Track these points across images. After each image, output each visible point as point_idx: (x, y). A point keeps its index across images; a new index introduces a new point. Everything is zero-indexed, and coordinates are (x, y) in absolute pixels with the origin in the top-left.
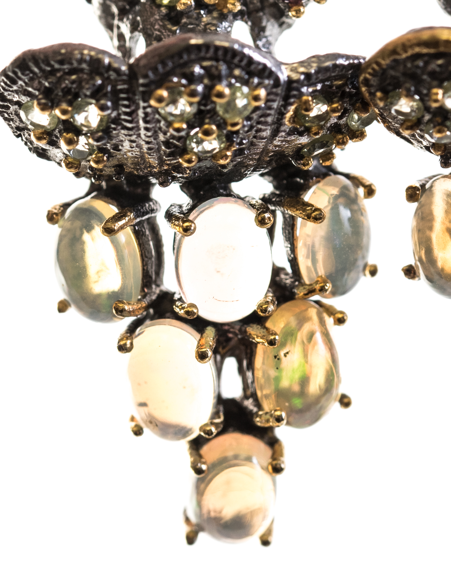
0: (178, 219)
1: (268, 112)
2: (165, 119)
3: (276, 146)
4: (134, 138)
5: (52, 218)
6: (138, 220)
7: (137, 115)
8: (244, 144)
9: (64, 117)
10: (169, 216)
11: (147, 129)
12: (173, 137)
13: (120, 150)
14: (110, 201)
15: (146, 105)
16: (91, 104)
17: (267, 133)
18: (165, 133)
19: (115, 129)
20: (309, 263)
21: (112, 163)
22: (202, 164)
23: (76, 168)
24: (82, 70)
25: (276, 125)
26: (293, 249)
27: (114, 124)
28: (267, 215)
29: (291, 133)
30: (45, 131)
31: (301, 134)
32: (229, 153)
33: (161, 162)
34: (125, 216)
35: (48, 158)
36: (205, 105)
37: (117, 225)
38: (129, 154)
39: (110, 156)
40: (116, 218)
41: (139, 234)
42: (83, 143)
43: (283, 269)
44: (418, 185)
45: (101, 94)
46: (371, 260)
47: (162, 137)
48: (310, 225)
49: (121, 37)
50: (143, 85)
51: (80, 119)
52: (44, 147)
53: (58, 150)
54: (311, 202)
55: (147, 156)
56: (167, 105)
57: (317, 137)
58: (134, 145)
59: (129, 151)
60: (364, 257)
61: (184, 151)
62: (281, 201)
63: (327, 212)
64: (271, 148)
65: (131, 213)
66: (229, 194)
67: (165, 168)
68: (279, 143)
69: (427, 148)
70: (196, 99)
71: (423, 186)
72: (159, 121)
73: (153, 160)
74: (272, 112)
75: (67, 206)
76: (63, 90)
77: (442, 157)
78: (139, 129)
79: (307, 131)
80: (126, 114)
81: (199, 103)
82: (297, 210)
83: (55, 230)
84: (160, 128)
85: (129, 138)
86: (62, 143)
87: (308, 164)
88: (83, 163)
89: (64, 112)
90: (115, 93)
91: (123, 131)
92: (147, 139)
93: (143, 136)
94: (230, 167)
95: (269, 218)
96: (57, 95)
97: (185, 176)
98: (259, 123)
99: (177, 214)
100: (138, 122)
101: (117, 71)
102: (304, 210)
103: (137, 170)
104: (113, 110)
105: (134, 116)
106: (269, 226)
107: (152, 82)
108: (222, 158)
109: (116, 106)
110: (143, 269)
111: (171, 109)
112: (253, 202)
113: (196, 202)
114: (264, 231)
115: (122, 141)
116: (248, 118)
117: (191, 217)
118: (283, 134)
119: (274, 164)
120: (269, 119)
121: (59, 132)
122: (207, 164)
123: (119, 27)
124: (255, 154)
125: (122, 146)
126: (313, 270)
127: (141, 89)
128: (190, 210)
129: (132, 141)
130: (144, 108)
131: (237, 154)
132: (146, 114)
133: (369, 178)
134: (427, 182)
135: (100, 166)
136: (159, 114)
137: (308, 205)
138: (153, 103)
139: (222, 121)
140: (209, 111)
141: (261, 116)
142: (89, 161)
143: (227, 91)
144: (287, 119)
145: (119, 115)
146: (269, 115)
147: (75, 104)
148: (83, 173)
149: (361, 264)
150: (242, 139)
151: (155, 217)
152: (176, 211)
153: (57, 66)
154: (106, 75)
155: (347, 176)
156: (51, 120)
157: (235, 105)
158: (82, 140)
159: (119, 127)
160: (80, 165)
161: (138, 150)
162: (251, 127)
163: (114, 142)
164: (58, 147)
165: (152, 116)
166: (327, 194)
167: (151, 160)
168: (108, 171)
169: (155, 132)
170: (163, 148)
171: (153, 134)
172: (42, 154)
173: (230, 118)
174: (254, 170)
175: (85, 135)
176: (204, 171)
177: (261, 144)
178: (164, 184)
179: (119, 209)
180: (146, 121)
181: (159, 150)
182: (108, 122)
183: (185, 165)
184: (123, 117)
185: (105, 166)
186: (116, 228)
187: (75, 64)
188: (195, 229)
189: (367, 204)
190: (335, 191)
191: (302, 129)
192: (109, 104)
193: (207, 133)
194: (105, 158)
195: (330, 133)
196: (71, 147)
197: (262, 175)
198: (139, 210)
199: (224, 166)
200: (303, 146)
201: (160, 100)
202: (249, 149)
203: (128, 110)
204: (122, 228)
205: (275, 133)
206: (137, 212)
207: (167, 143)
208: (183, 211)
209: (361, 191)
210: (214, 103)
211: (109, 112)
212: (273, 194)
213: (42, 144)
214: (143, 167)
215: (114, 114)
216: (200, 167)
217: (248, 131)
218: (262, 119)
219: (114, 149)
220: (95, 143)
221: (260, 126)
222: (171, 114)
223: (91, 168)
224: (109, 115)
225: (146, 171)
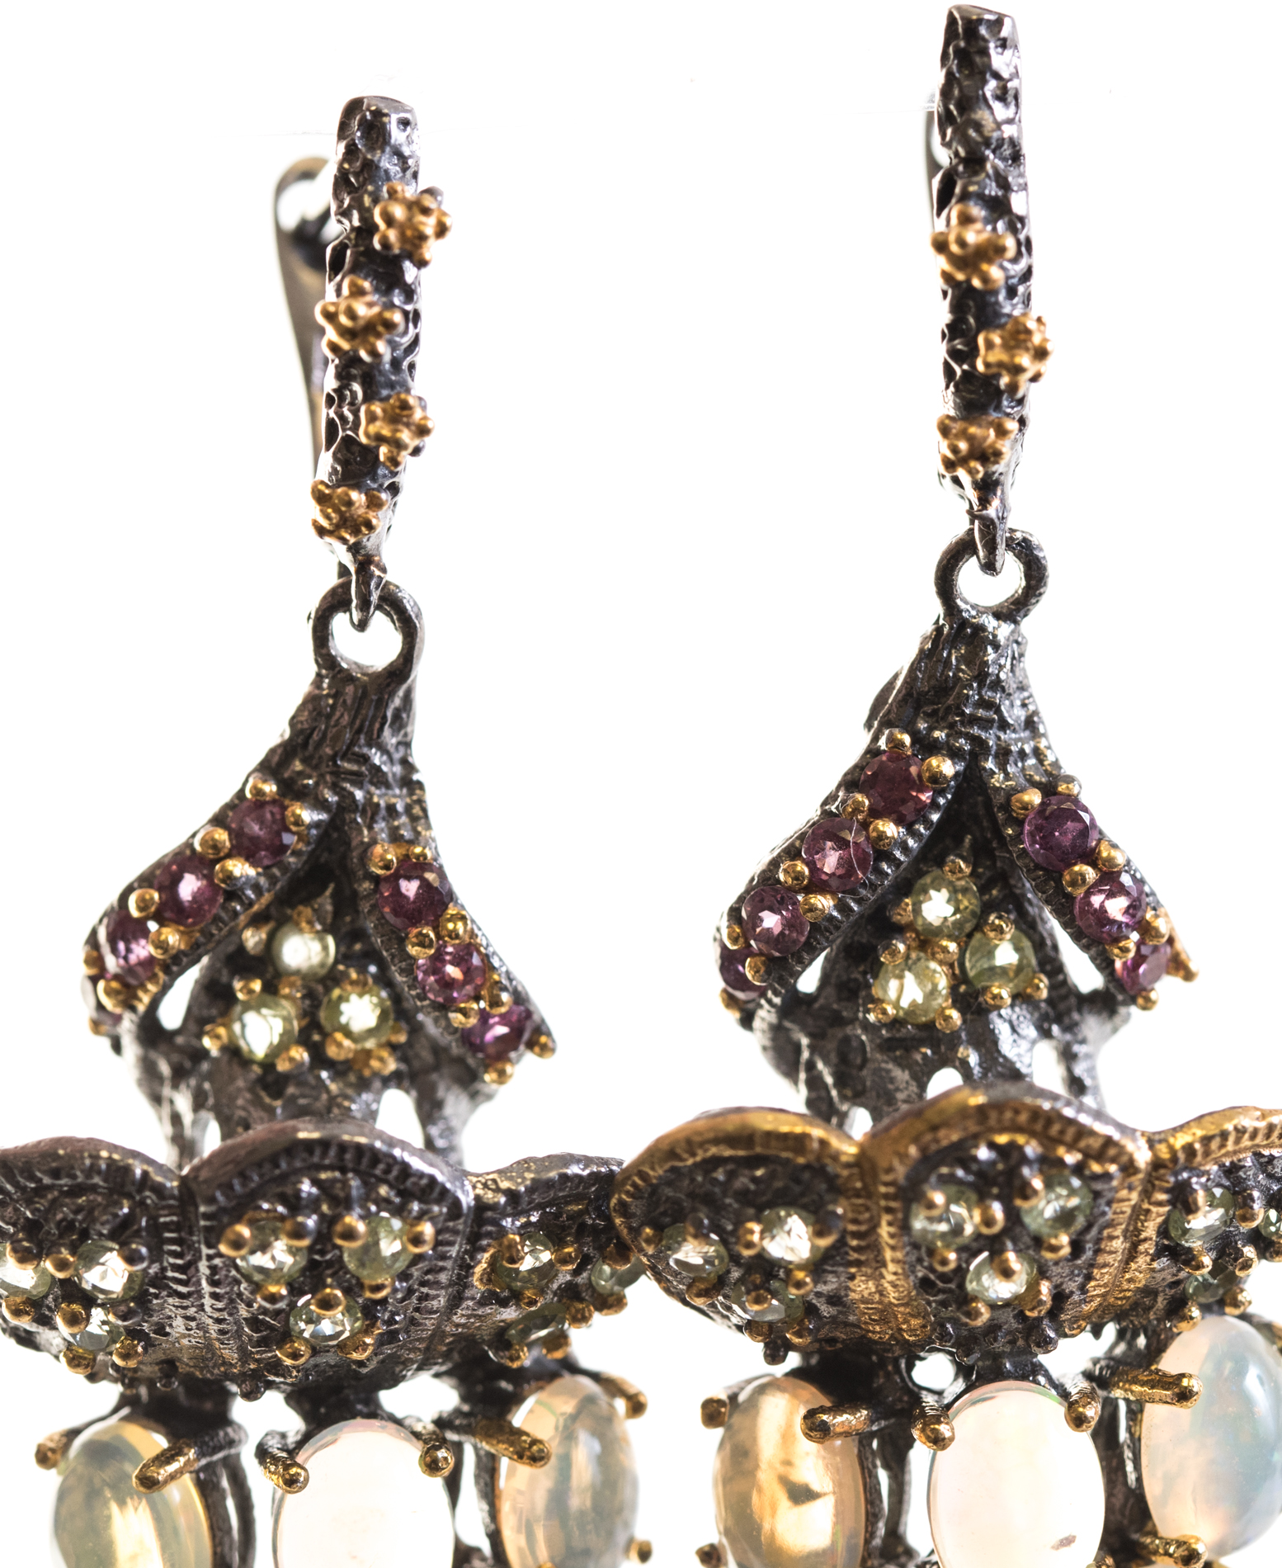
0: (275, 1460)
1: (441, 1264)
2: (248, 1278)
3: (457, 1325)
4: (192, 1311)
5: (44, 1457)
6: (203, 1462)
7: (197, 1270)
8: (396, 1322)
9: (60, 1275)
10: (262, 1453)
11: (214, 1296)
12: (265, 1312)
13: (167, 1334)
14: (153, 1424)
15: (211, 1252)
16: (111, 1250)
17: (440, 1302)
18: (249, 1305)
19: (156, 1296)
20: (522, 1541)
21: (154, 1356)
22: (321, 1359)
23: (87, 1366)
24: (94, 1188)
25: (456, 1288)
26: (494, 1514)
27: (154, 1287)
28: (442, 1454)
29: (483, 1302)
30: (28, 1299)
31: (503, 1303)
32: (368, 1340)
33: (245, 1356)
34: (180, 1453)
35: (36, 1347)
36: (322, 1253)
37: (162, 1471)
38: (185, 1342)
39: (149, 1344)
40: (165, 1458)
41: (207, 1488)
42: (98, 1321)
43: (478, 1550)
44: (723, 1397)
45: (128, 1233)
46: (641, 1533)
47: (243, 1312)
48: (524, 1470)
49: (176, 1119)
50: (206, 1216)
51: (91, 1278)
52: (28, 1328)
53: (53, 1333)
54: (526, 1428)
55: (217, 1344)
56: (253, 1252)
57: (533, 1309)
58: (193, 1324)
59: (184, 1336)
60: (627, 1525)
61: (285, 1336)
62: (469, 1425)
63: (554, 1447)
64: (448, 1329)
65: (190, 1447)
66: (374, 1412)
67: (252, 1366)
68: (463, 1321)
69: (739, 1328)
70: (306, 1243)
71: (733, 1398)
72: (239, 1283)
73: (230, 1353)
74: (448, 1264)
75: (73, 1433)
76: (59, 1223)
77: (767, 1345)
78: (201, 1297)
79: (516, 1297)
80: (175, 1268)
81: (311, 1249)
82: (499, 1442)
83: (52, 1479)
84: (240, 1295)
85: (180, 1311)
86: (59, 1321)
87: (518, 1358)
88: (101, 1357)
89: (62, 1265)
90: (156, 1229)
91: (170, 1300)
92: (216, 1315)
93: (208, 1308)
94: (372, 1365)
95: (446, 1459)
96: (49, 1233)
97: (289, 1381)
98: (423, 1284)
99: (275, 1451)
100: (199, 1283)
101: (158, 1190)
102: (512, 1444)
103: (201, 1370)
104: (152, 1262)
105: (192, 1270)
106: (446, 1472)
107: (223, 1210)
108: (356, 1349)
109: (156, 1254)
110: (215, 1553)
111: (260, 1259)
112: (419, 1428)
113: (312, 1427)
114: (437, 1483)
115: (170, 1317)
116: (404, 1276)
117: (299, 1459)
118: (470, 1303)
119: (456, 1356)
120: (443, 1278)
121: (55, 1300)
122: (331, 1358)
123: (172, 1102)
124: (418, 1340)
125: (171, 1326)
126: (527, 1553)
127: (202, 1223)
128: (301, 1444)
129: (188, 1318)
130: (210, 1258)
131: (382, 1341)
132: (214, 1269)
133: (635, 1381)
134: (742, 1389)
135: (132, 1364)
136: (237, 1268)
137: (520, 1432)
138: (223, 1248)
139: (354, 1282)
140: (330, 1264)
141: (427, 1272)
142: (111, 1354)
143: (361, 1227)
144: (476, 1276)
145: (163, 1269)
146: (442, 1269)
147: (81, 1250)
148: (101, 1375)
149: (621, 1538)
150: (393, 1314)
151: (238, 1456)
152: (274, 1445)
153: (47, 1180)
154: (138, 1198)
155: (596, 1377)
156: (39, 1278)
157: (378, 1251)
158: (98, 1314)
159: (164, 1293)
160: (94, 1360)
161: (201, 1333)
162: (410, 1292)
163: (155, 1319)
164: (54, 1328)
165: (224, 1272)
166: (553, 1412)
167: (226, 1353)
168: (148, 1370)
169: (232, 1301)
170: (246, 1329)
171: (227, 1305)
172: (26, 1340)
173: (369, 1277)
174: (419, 1369)
175: (102, 1306)
176: (324, 1371)
177: (430, 1323)
178: (251, 1395)
179: (169, 1441)
180: (213, 1283)
181: (239, 1334)
182: (142, 1284)
183: (288, 1362)
184: (170, 1274)
185: (140, 1363)
186: (160, 1478)
187: (81, 1179)
188: (307, 1480)
189: (633, 1429)
190: (568, 1406)
191: (506, 1293)
192: (144, 1250)
193: (327, 1304)
194: (140, 1349)
195: (559, 1301)
196: (75, 1330)
197: (437, 1375)
198: (207, 1444)
199: (361, 1364)
200: (509, 1325)
201: (237, 1244)
202: (407, 1332)
203: (179, 1262)
204: (172, 1477)
205: (456, 1301)
206: (201, 1447)
207: (254, 1322)
208: (286, 1444)
209: (620, 1405)
210: (340, 1248)
211: (145, 1265)
212: (457, 1412)
213: (25, 1323)
214: (211, 1364)
215: (154, 1269)
216: (316, 1366)
217: (403, 1300)
218: (429, 1277)
219: (155, 1332)
220: (120, 1323)
221: (425, 1290)
222: (261, 1270)
223: (114, 1366)
224: (145, 1270)
225: (216, 1371)
